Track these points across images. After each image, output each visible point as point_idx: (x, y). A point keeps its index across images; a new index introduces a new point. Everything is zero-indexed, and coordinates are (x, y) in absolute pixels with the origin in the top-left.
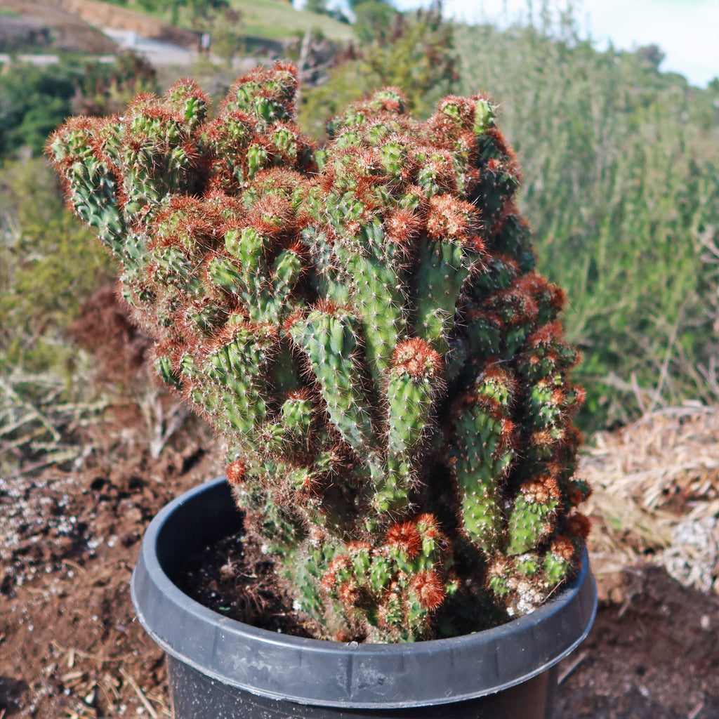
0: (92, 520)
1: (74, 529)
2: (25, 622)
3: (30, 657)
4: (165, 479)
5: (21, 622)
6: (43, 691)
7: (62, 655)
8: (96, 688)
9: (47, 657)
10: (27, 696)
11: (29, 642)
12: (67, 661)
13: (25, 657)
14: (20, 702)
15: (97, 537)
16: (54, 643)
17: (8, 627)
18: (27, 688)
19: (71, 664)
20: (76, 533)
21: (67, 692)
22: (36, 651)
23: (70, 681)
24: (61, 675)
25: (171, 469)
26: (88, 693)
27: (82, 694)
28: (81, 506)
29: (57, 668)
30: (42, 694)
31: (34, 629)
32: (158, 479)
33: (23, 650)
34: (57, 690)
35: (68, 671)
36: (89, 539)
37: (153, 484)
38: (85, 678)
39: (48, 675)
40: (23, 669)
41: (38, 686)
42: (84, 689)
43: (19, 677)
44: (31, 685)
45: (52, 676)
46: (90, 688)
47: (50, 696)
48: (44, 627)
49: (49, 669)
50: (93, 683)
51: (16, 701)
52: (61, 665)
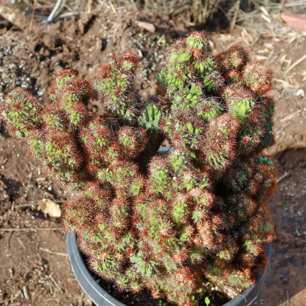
0: (38, 76)
1: (29, 85)
2: (15, 152)
3: (20, 169)
4: (74, 38)
5: (13, 152)
6: (29, 186)
7: (35, 169)
8: (52, 184)
9: (28, 170)
10: (22, 190)
11: (19, 162)
12: (37, 172)
13: (18, 169)
14: (20, 192)
15: (42, 88)
16: (30, 163)
17: (8, 155)
18: (22, 186)
19: (39, 173)
20: (31, 87)
21: (39, 186)
22: (22, 166)
23: (40, 181)
24: (35, 178)
25: (77, 31)
26: (49, 186)
27: (46, 186)
28: (31, 66)
29: (33, 175)
30: (29, 188)
31: (20, 156)
32: (70, 38)
33: (17, 166)
34: (35, 186)
35: (38, 177)
36: (38, 90)
37: (68, 41)
38: (47, 180)
39: (30, 179)
40: (18, 176)
41: (26, 184)
42: (47, 184)
43: (17, 180)
44: (23, 184)
45: (32, 180)
46: (49, 184)
47: (33, 189)
48: (24, 155)
49: (30, 176)
50: (51, 182)
51: (18, 193)
52: (35, 174)
